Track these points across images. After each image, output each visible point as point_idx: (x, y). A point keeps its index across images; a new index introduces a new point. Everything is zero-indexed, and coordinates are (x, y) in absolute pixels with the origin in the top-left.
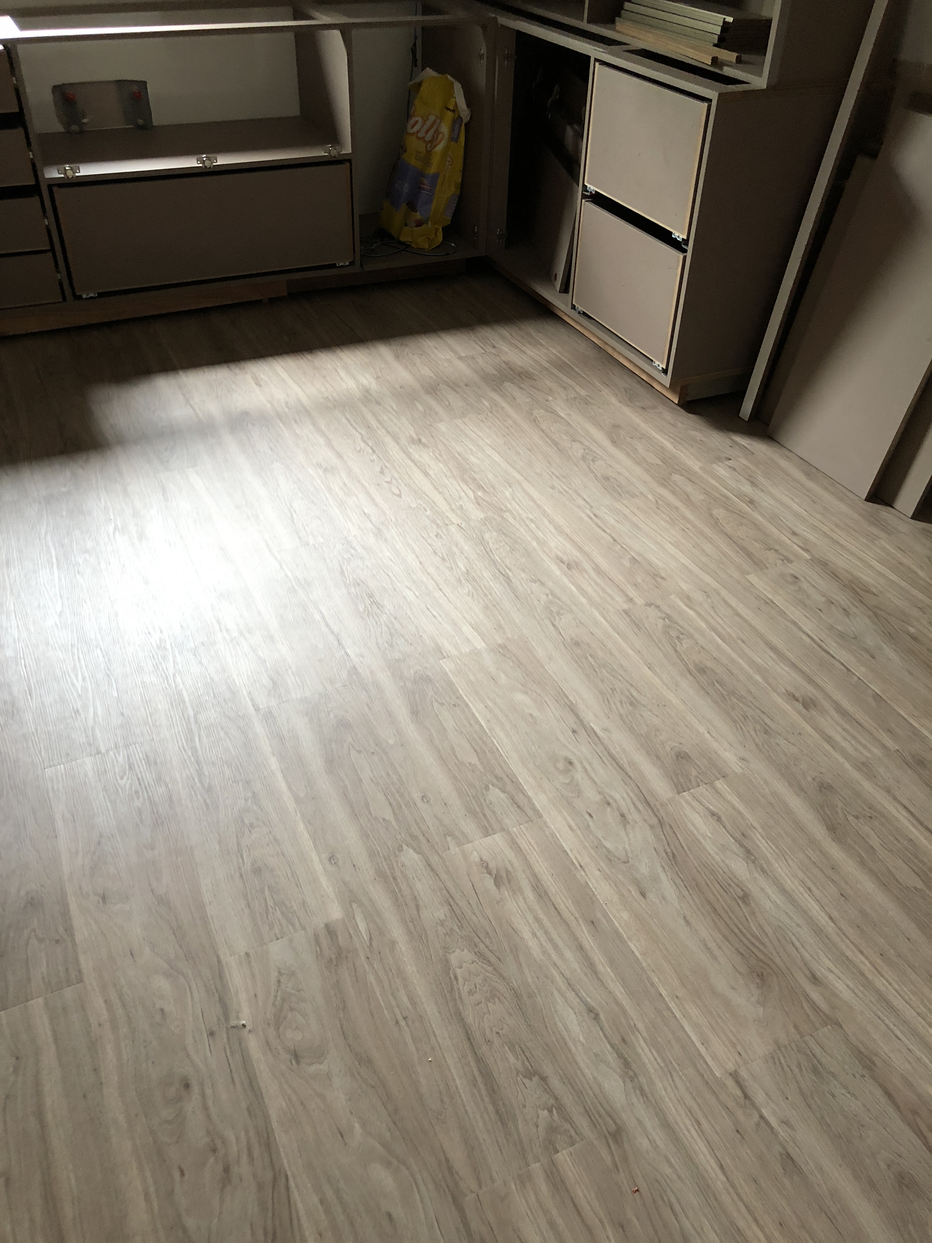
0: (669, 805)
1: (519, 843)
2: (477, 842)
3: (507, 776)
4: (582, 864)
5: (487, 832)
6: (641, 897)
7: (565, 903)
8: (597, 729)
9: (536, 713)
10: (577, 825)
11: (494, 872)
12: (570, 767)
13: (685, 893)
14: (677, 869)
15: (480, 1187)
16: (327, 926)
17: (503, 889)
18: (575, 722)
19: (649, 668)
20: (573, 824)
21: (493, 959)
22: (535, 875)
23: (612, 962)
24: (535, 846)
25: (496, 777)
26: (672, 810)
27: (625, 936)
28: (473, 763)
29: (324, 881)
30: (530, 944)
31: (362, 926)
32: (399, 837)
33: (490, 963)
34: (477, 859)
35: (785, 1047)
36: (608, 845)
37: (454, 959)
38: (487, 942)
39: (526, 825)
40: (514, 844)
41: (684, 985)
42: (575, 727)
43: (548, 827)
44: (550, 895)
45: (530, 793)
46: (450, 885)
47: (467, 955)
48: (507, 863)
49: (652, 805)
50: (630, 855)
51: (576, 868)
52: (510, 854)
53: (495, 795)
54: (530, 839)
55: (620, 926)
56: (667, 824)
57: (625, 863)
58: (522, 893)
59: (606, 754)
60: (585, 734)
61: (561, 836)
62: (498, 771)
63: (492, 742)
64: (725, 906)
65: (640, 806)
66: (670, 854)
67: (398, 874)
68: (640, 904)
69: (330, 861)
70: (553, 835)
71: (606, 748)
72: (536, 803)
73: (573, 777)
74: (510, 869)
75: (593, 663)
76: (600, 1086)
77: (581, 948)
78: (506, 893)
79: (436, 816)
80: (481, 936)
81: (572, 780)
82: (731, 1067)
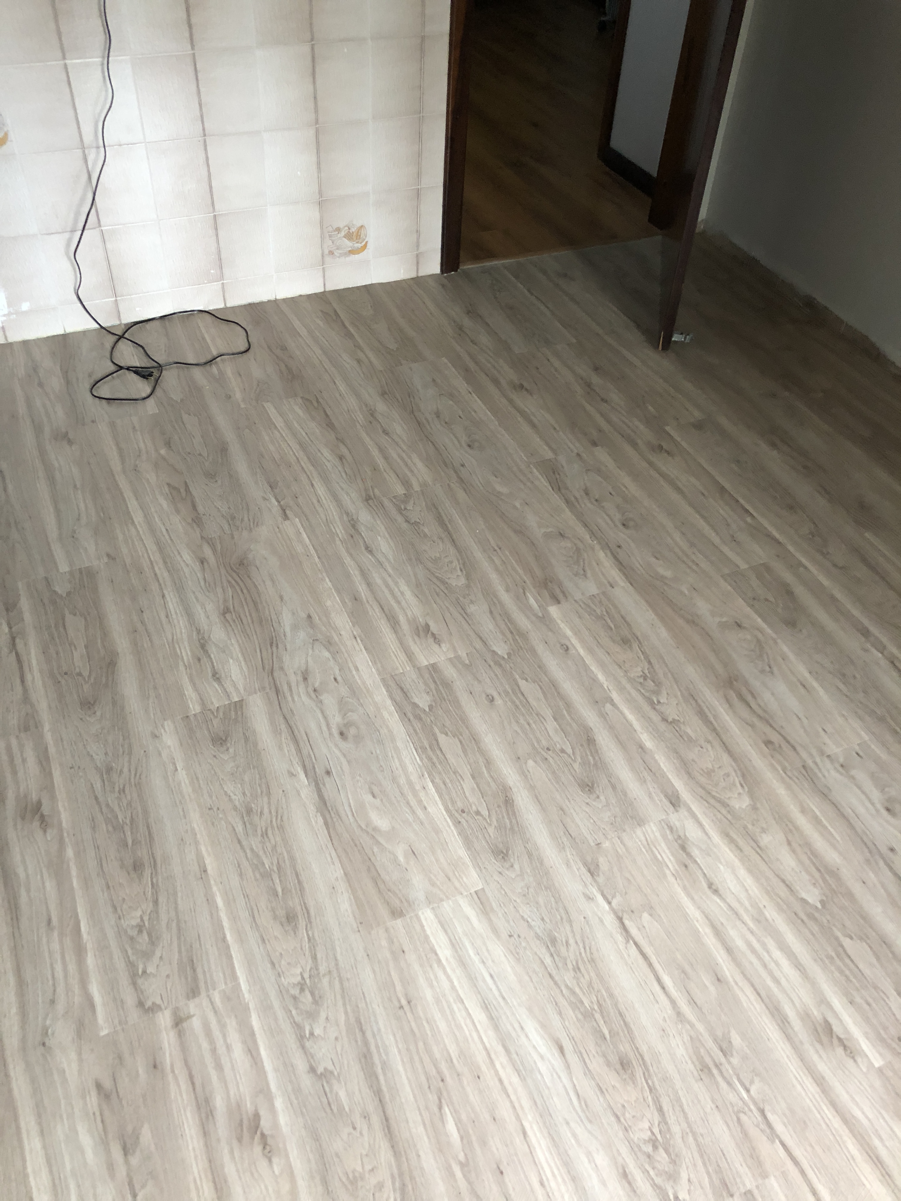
0: (257, 688)
1: (405, 657)
2: (443, 659)
3: (409, 720)
4: (354, 640)
5: (434, 668)
6: (312, 615)
7: (375, 612)
8: (302, 776)
9: (368, 798)
10: (351, 672)
11: (429, 635)
12: (344, 731)
13: (274, 617)
14: (273, 634)
15: (448, 485)
16: (559, 602)
17: (423, 623)
18: (324, 785)
19: (205, 871)
20: (354, 672)
21: (435, 580)
22: (396, 632)
23: (348, 576)
24: (392, 654)
25: (420, 719)
26: (256, 683)
27: (333, 591)
28: (444, 736)
29: (569, 633)
30: (406, 588)
31: (532, 601)
32: (512, 665)
33: (437, 578)
34: (443, 645)
35: (246, 529)
36: (327, 654)
37: (462, 581)
38: (438, 590)
39: (397, 672)
40: (410, 656)
41: (300, 562)
42: (327, 779)
43: (377, 670)
44: (385, 618)
45: (389, 702)
46: (466, 626)
47: (453, 583)
48: (418, 643)
49: (273, 689)
50: (311, 646)
51: (360, 636)
52: (415, 648)
53: (423, 701)
54: (395, 660)
55: (335, 597)
56: (266, 671)
57: (317, 640)
58: (408, 620)
59: (302, 744)
60: (317, 770)
61: (368, 662)
62: (418, 725)
63: (421, 760)
64: (246, 607)
65: (285, 688)
66: (274, 645)
67: (509, 636)
68: (314, 610)
69: (567, 647)
70: (374, 663)
71: (299, 750)
72: (385, 692)
73: (343, 718)
74: (416, 638)
75: (278, 881)
76: (373, 518)
77: (369, 585)
78: (421, 620)
79: (479, 682)
80: (442, 593)
81: (345, 715)
82: (287, 523)
